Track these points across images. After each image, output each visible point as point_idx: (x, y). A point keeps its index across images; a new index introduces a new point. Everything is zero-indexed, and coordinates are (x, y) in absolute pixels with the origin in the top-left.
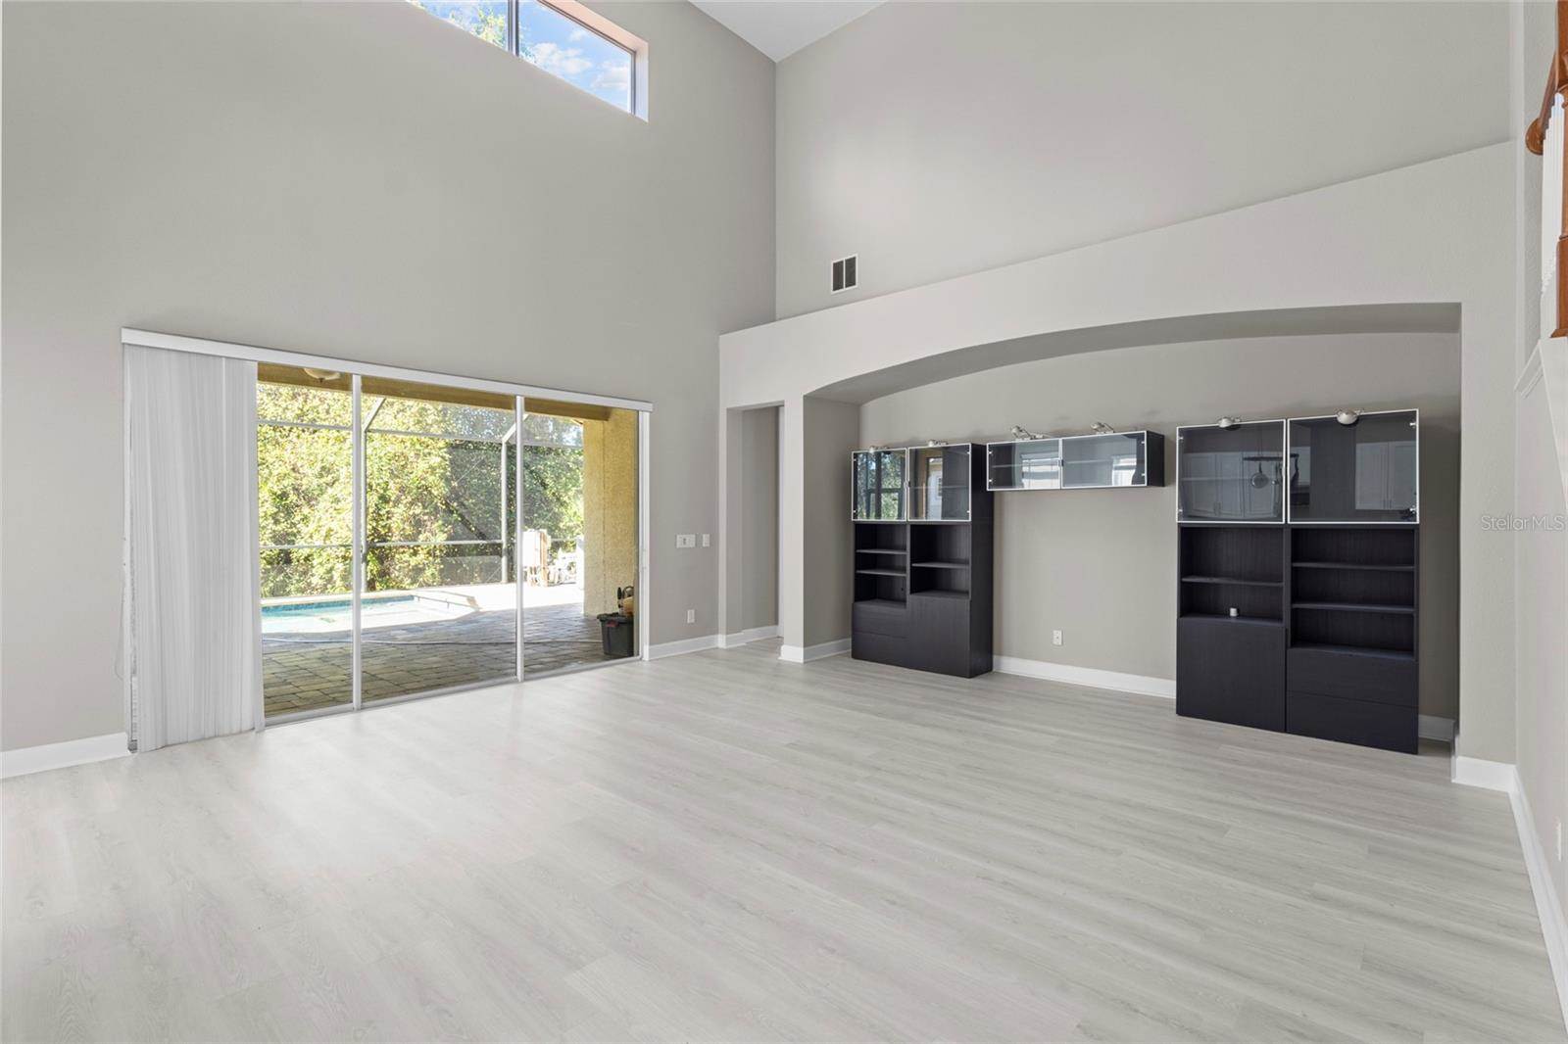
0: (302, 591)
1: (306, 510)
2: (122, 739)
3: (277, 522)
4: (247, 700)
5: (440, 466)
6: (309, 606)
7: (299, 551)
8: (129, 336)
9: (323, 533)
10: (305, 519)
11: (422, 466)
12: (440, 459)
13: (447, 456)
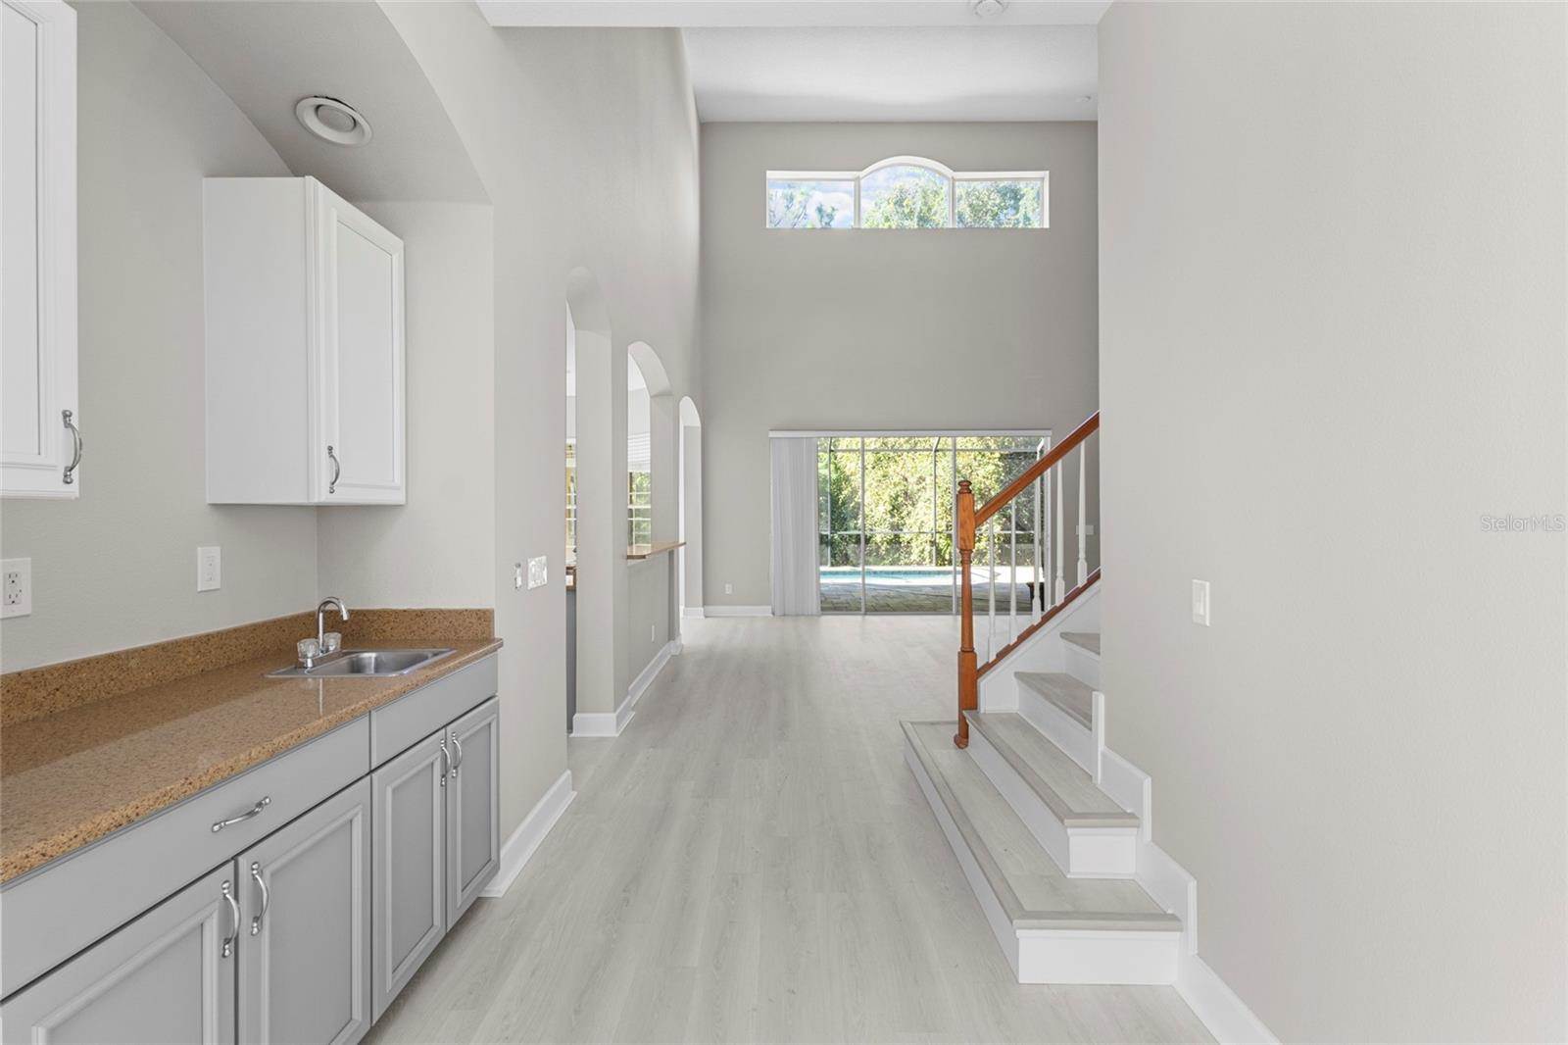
0: (906, 564)
1: (910, 508)
2: (769, 608)
3: (893, 516)
4: (814, 604)
5: (994, 473)
6: (899, 572)
7: (905, 537)
8: (772, 434)
9: (918, 524)
10: (909, 513)
11: (981, 472)
12: (994, 467)
13: (1001, 464)
